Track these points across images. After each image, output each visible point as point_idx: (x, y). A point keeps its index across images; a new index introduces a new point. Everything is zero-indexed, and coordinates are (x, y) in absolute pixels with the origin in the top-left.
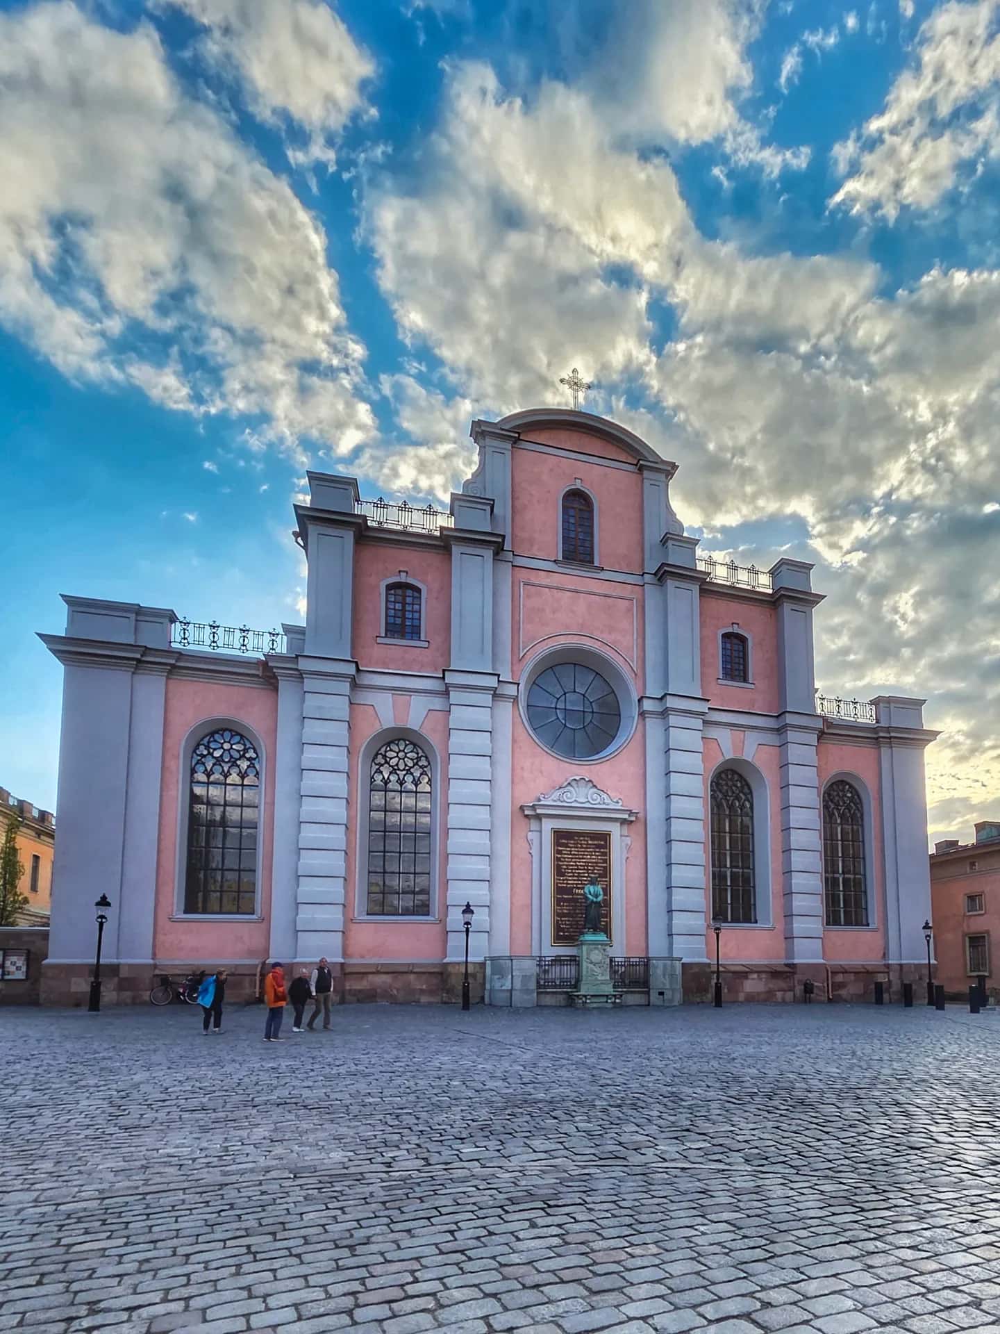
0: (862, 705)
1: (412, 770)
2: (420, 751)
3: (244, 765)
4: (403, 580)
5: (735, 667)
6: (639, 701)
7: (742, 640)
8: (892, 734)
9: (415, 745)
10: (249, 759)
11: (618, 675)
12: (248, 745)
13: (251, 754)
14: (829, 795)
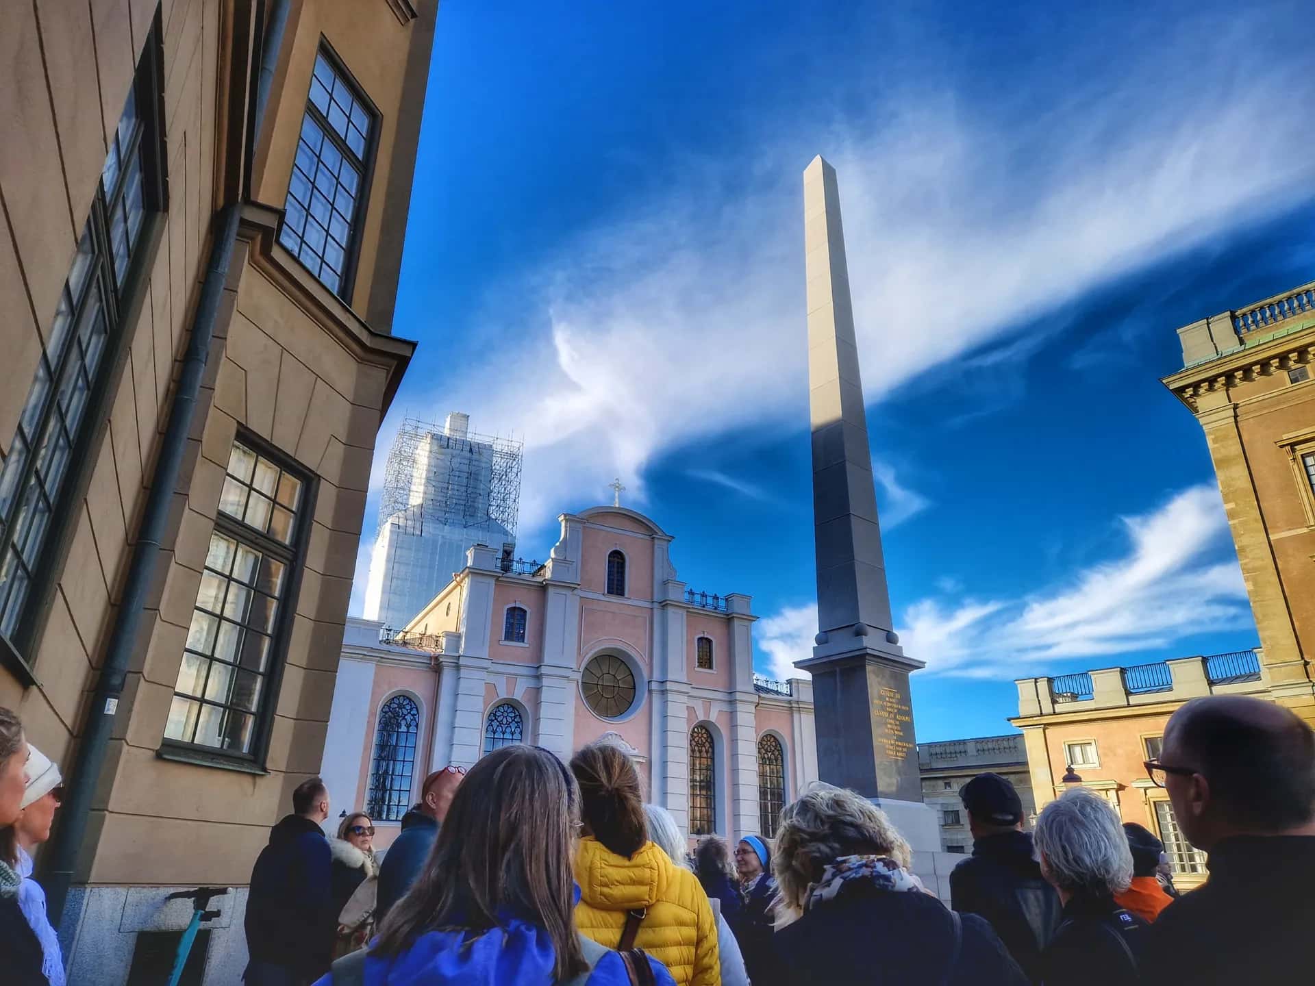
0: (782, 684)
1: (511, 724)
2: (516, 712)
3: (409, 718)
4: (517, 606)
5: (706, 661)
6: (649, 682)
7: (710, 641)
8: (801, 706)
9: (514, 708)
10: (413, 715)
11: (635, 663)
12: (413, 706)
13: (414, 712)
14: (761, 743)
